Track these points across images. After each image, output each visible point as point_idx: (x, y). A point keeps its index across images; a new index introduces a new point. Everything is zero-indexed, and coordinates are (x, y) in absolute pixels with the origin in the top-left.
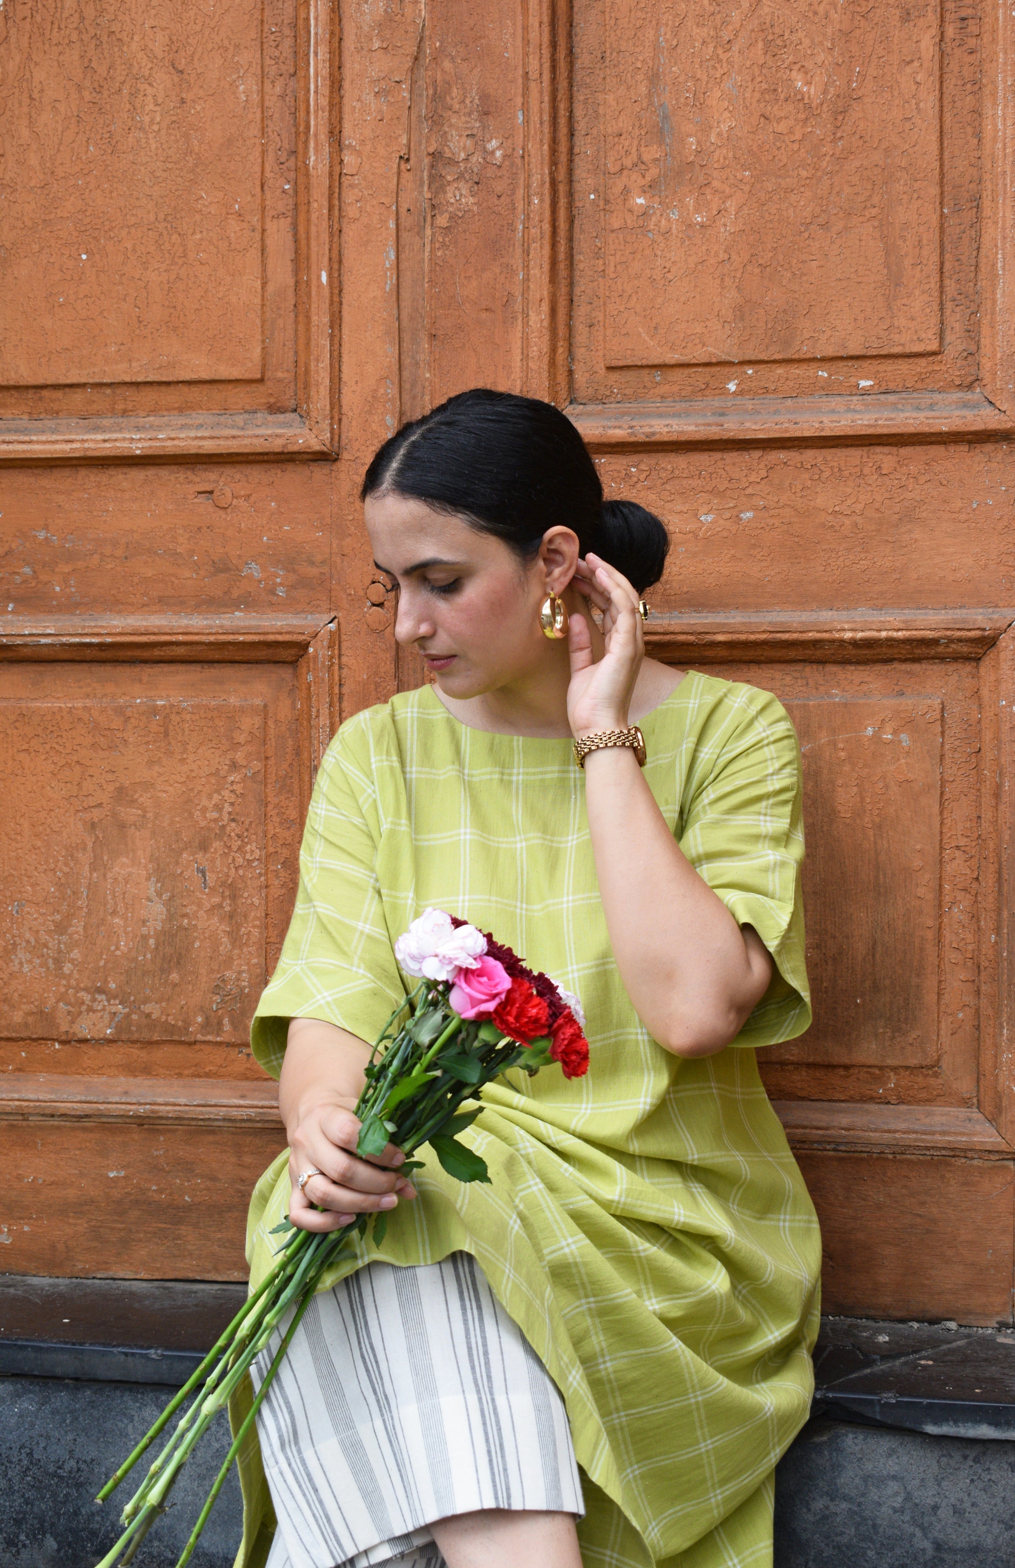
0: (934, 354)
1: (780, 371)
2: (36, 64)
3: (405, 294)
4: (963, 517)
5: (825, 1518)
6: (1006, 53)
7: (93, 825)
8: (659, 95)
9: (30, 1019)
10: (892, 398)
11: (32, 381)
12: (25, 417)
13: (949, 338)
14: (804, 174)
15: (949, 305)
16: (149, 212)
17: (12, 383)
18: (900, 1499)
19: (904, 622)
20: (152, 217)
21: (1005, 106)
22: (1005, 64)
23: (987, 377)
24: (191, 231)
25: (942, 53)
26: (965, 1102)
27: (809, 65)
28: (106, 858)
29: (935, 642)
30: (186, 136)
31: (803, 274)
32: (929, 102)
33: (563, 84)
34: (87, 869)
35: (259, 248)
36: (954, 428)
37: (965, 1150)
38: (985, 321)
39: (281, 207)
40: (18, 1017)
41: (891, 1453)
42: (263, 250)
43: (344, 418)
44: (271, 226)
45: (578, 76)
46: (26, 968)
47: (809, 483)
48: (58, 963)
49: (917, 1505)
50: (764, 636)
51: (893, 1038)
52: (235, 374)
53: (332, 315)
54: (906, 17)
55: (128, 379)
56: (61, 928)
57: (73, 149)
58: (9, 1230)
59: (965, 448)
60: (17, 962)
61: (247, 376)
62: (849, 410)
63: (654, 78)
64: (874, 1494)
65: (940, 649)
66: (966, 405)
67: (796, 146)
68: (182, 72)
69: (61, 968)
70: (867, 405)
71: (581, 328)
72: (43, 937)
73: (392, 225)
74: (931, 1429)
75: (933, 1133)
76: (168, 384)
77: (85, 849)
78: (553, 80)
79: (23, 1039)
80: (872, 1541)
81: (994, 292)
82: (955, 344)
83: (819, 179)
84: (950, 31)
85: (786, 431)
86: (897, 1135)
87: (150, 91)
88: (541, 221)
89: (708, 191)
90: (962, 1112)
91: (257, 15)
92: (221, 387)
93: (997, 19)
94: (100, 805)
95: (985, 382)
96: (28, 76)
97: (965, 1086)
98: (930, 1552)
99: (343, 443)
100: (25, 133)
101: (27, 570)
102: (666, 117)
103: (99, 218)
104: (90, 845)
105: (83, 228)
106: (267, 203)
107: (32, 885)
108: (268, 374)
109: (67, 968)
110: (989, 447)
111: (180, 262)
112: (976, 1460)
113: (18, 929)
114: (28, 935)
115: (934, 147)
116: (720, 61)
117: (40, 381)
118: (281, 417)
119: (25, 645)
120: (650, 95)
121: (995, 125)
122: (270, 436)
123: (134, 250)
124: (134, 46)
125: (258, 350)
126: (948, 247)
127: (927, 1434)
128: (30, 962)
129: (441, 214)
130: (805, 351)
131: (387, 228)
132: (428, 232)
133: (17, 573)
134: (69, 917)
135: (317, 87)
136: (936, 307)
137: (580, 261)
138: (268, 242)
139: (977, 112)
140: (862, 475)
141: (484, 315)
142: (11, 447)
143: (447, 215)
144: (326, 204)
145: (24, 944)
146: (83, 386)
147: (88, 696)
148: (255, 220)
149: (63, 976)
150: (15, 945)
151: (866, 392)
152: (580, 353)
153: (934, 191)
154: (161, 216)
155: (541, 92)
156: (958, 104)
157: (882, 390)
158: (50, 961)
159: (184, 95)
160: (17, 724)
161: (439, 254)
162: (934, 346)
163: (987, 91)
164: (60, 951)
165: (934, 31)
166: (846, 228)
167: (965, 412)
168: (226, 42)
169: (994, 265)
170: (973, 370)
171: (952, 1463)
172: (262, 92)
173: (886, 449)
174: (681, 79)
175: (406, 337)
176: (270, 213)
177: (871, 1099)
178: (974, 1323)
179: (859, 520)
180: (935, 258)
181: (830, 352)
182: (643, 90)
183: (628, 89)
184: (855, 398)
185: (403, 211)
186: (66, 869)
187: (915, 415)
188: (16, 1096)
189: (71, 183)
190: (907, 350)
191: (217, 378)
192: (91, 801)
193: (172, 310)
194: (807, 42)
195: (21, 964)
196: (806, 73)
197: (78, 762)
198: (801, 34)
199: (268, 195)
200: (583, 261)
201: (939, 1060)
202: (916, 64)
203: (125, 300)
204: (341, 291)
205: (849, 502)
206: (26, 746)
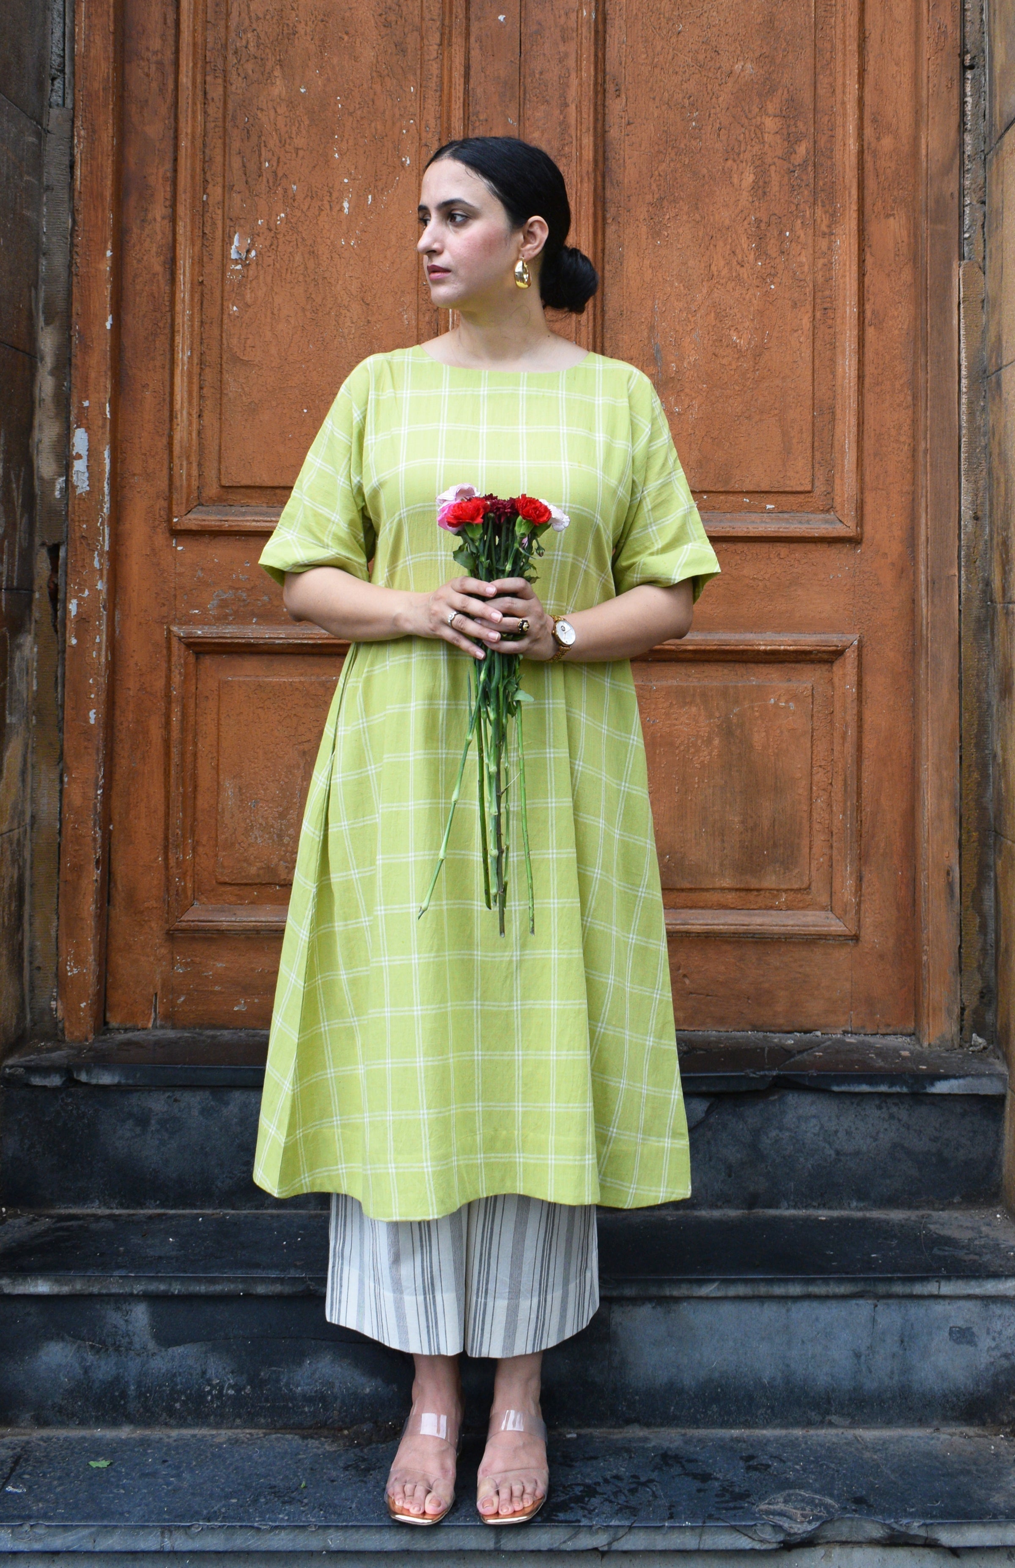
0: (809, 492)
1: (722, 497)
2: (276, 293)
4: (825, 583)
5: (777, 1141)
6: (850, 331)
7: (304, 753)
8: (654, 338)
9: (261, 872)
10: (786, 516)
11: (270, 484)
12: (264, 505)
13: (817, 483)
14: (737, 388)
15: (817, 466)
17: (257, 484)
18: (817, 1128)
19: (794, 641)
21: (850, 360)
22: (850, 337)
23: (838, 508)
25: (814, 327)
26: (823, 908)
27: (740, 328)
29: (810, 652)
30: (371, 342)
31: (736, 444)
32: (807, 353)
33: (599, 328)
34: (300, 780)
36: (822, 535)
37: (826, 935)
38: (837, 476)
40: (253, 870)
41: (813, 1103)
45: (607, 323)
46: (259, 841)
47: (739, 562)
48: (280, 837)
49: (826, 1131)
50: (715, 647)
51: (785, 873)
54: (795, 305)
56: (282, 815)
57: (299, 347)
58: (245, 1002)
59: (827, 546)
60: (253, 836)
62: (762, 522)
63: (652, 328)
64: (803, 1127)
65: (812, 656)
66: (826, 521)
67: (732, 372)
68: (368, 304)
69: (282, 840)
70: (772, 519)
72: (271, 821)
74: (836, 1089)
75: (808, 926)
77: (299, 768)
78: (594, 326)
79: (256, 884)
80: (802, 1152)
81: (843, 461)
82: (820, 487)
83: (745, 392)
84: (818, 315)
85: (728, 532)
86: (789, 928)
87: (348, 314)
89: (682, 394)
90: (823, 914)
91: (415, 274)
93: (846, 312)
94: (308, 741)
95: (837, 509)
96: (271, 300)
97: (824, 899)
98: (834, 1156)
100: (269, 334)
101: (265, 598)
102: (658, 351)
103: (315, 388)
104: (302, 765)
105: (305, 394)
107: (264, 790)
109: (286, 839)
110: (839, 546)
112: (858, 1105)
113: (254, 816)
114: (261, 820)
115: (810, 378)
116: (690, 322)
117: (276, 484)
119: (266, 644)
120: (649, 338)
121: (844, 369)
124: (339, 287)
126: (817, 434)
127: (834, 1092)
128: (261, 837)
130: (737, 487)
133: (259, 600)
134: (287, 809)
135: (453, 320)
136: (810, 467)
139: (833, 360)
140: (769, 558)
142: (258, 524)
145: (258, 825)
147: (302, 675)
149: (283, 845)
150: (252, 826)
151: (770, 512)
153: (809, 402)
156: (823, 355)
157: (780, 510)
158: (275, 836)
159: (369, 318)
160: (257, 691)
162: (809, 488)
163: (839, 350)
164: (281, 830)
165: (810, 314)
166: (761, 420)
167: (827, 526)
168: (396, 289)
169: (843, 446)
170: (830, 502)
171: (845, 1106)
172: (418, 319)
173: (783, 545)
174: (667, 330)
177: (771, 908)
178: (830, 1031)
179: (768, 584)
180: (809, 439)
181: (751, 488)
182: (645, 334)
183: (637, 333)
184: (765, 515)
186: (287, 780)
187: (799, 526)
188: (253, 919)
189: (298, 366)
190: (794, 489)
192: (304, 738)
194: (739, 315)
195: (256, 837)
196: (739, 332)
197: (295, 715)
198: (736, 310)
201: (810, 885)
202: (800, 332)
205: (762, 573)
206: (261, 705)
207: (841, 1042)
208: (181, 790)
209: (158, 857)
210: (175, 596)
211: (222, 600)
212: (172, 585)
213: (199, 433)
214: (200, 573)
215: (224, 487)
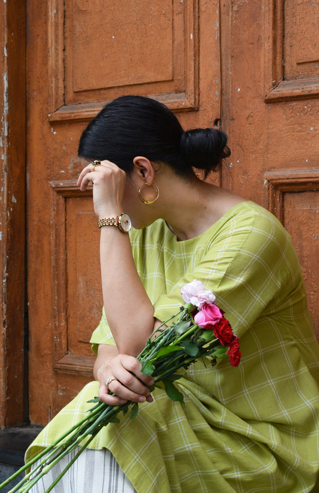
3: (223, 40)
11: (97, 87)
12: (96, 101)
16: (134, 17)
17: (91, 88)
20: (135, 19)
24: (148, 23)
35: (171, 27)
39: (180, 10)
42: (173, 28)
43: (201, 93)
44: (176, 18)
52: (163, 78)
53: (195, 51)
55: (127, 84)
60: (93, 313)
61: (168, 79)
71: (287, 48)
73: (218, 12)
76: (141, 84)
88: (269, 4)
92: (159, 84)
99: (200, 104)
103: (118, 21)
105: (113, 26)
106: (175, 8)
107: (98, 284)
108: (175, 78)
111: (145, 36)
113: (94, 300)
114: (97, 303)
117: (100, 87)
118: (179, 95)
122: (173, 102)
123: (129, 33)
125: (171, 69)
128: (97, 313)
129: (235, 5)
131: (216, 14)
132: (230, 14)
137: (287, 19)
138: (175, 24)
141: (250, 46)
143: (237, 6)
144: (192, 6)
145: (96, 306)
146: (113, 88)
148: (170, 16)
150: (92, 306)
152: (287, 58)
154: (138, 18)
160: (93, 221)
161: (234, 22)
175: (223, 58)
176: (176, 12)
185: (222, 6)
189: (109, 9)
191: (157, 81)
193: (142, 55)
195: (95, 314)
199: (175, 5)
200: (288, 19)
203: (126, 53)
204: (199, 41)
208: (56, 282)
209: (49, 323)
210: (53, 162)
211: (74, 163)
212: (52, 156)
213: (64, 60)
214: (64, 148)
215: (75, 92)
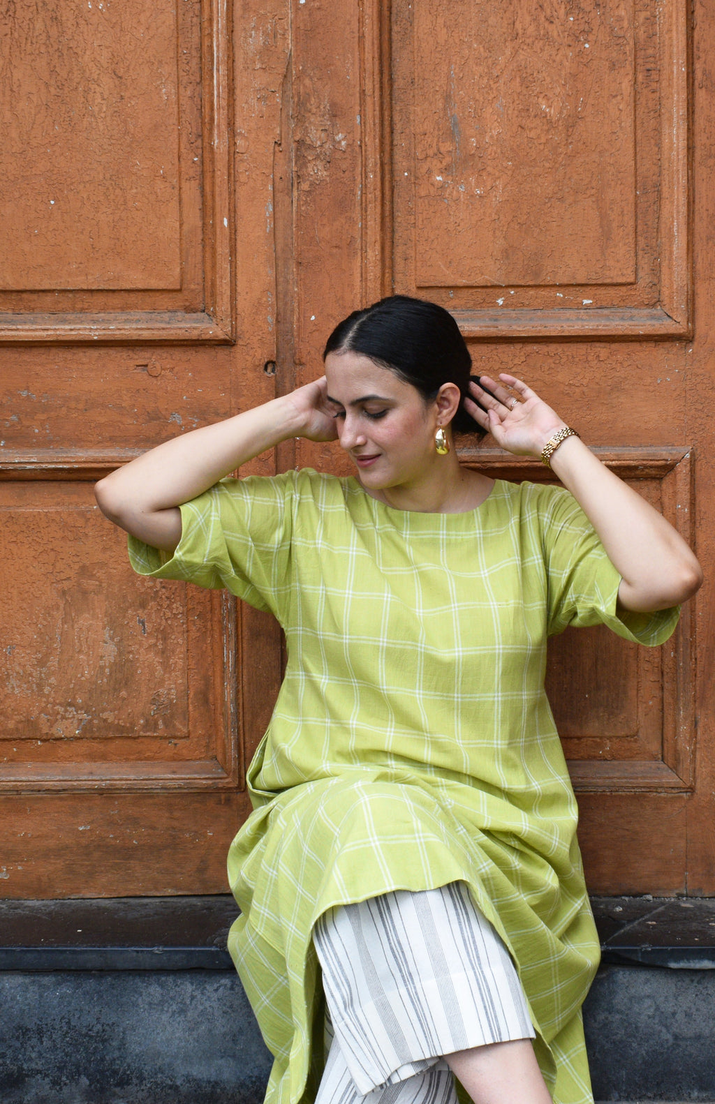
0: (631, 284)
1: (532, 292)
2: (15, 67)
3: (279, 234)
4: (651, 388)
5: (605, 1025)
6: (678, 94)
7: (64, 593)
8: (451, 109)
9: (20, 726)
10: (606, 312)
11: (15, 287)
12: (10, 312)
13: (641, 274)
14: (547, 165)
15: (640, 253)
16: (99, 173)
18: (652, 1010)
19: (617, 455)
20: (101, 177)
21: (678, 128)
22: (678, 101)
23: (666, 300)
24: (129, 187)
25: (636, 92)
26: (654, 758)
27: (550, 95)
28: (73, 614)
29: (636, 468)
30: (125, 122)
31: (547, 230)
32: (628, 123)
33: (387, 99)
34: (60, 622)
35: (178, 200)
36: (647, 332)
37: (656, 788)
38: (665, 264)
39: (191, 172)
40: (11, 725)
41: (647, 981)
42: (180, 201)
43: (238, 316)
44: (185, 186)
45: (396, 94)
46: (17, 691)
47: (553, 365)
48: (40, 686)
49: (662, 1013)
50: (526, 464)
51: (609, 719)
52: (162, 285)
53: (231, 247)
54: (613, 67)
55: (86, 288)
56: (42, 663)
57: (43, 127)
58: (7, 870)
59: (653, 345)
60: (10, 686)
61: (171, 287)
62: (578, 319)
63: (447, 98)
64: (636, 1008)
65: (638, 472)
66: (653, 317)
67: (542, 147)
68: (121, 78)
69: (42, 690)
70: (590, 316)
71: (399, 260)
72: (29, 669)
73: (270, 188)
74: (673, 965)
75: (637, 778)
76: (113, 291)
77: (58, 609)
78: (381, 96)
79: (15, 739)
80: (635, 1036)
81: (671, 246)
82: (645, 279)
83: (557, 169)
84: (640, 77)
85: (539, 332)
86: (615, 780)
87: (98, 89)
88: (375, 189)
89: (484, 174)
90: (653, 764)
91: (174, 41)
92: (151, 294)
93: (673, 72)
94: (69, 578)
95: (665, 303)
96: (9, 75)
97: (654, 747)
98: (671, 1041)
99: (238, 334)
100: (8, 114)
101: (14, 418)
102: (455, 124)
103: (63, 176)
104: (62, 606)
105: (51, 183)
106: (183, 169)
107: (20, 634)
108: (185, 286)
109: (47, 690)
110: (667, 345)
111: (122, 208)
112: (699, 982)
113: (10, 665)
114: (17, 669)
115: (631, 151)
116: (491, 89)
117: (21, 287)
118: (194, 315)
119: (15, 470)
120: (445, 109)
121: (671, 140)
122: (189, 328)
123: (89, 199)
124: (86, 58)
125: (178, 270)
126: (640, 216)
127: (671, 969)
128: (19, 686)
129: (304, 181)
130: (549, 280)
131: (267, 190)
132: (295, 193)
133: (7, 420)
134: (47, 655)
135: (219, 93)
136: (633, 255)
137: (398, 216)
138: (184, 196)
139: (658, 131)
140: (587, 361)
141: (334, 250)
143: (308, 183)
144: (226, 172)
145: (15, 674)
146: (52, 291)
147: (58, 504)
148: (175, 181)
149: (44, 695)
150: (8, 675)
151: (587, 307)
152: (399, 277)
153: (631, 180)
154: (108, 176)
155: (374, 104)
156: (646, 124)
157: (598, 306)
158: (34, 686)
159: (123, 94)
160: (8, 524)
161: (303, 208)
162: (631, 279)
163: (665, 117)
164: (41, 679)
165: (630, 77)
166: (575, 202)
167: (653, 322)
168: (152, 58)
169: (671, 229)
170: (656, 295)
171: (684, 985)
172: (178, 94)
173: (603, 345)
174: (466, 100)
175: (280, 263)
176: (184, 177)
177: (594, 758)
178: (662, 894)
179: (585, 389)
180: (632, 223)
181: (565, 281)
182: (440, 105)
183: (431, 104)
184: (582, 311)
185: (277, 179)
186: (45, 623)
187: (622, 323)
188: (12, 778)
189: (42, 150)
190: (614, 281)
191: (149, 288)
192: (63, 576)
193: (116, 241)
194: (548, 80)
195: (13, 688)
196: (548, 100)
197: (52, 550)
198: (544, 74)
199: (183, 163)
200: (400, 217)
201: (637, 732)
202: (619, 98)
203: (82, 233)
204: (236, 231)
205: (579, 378)
206: (14, 539)
207: (676, 907)
